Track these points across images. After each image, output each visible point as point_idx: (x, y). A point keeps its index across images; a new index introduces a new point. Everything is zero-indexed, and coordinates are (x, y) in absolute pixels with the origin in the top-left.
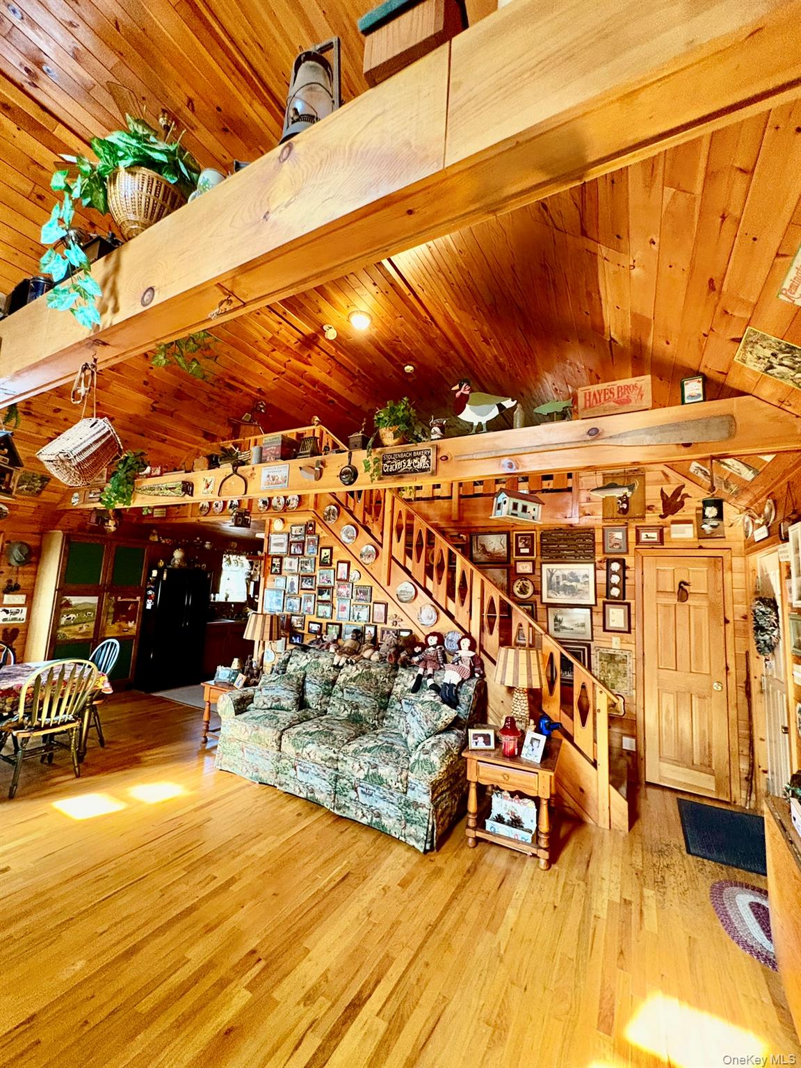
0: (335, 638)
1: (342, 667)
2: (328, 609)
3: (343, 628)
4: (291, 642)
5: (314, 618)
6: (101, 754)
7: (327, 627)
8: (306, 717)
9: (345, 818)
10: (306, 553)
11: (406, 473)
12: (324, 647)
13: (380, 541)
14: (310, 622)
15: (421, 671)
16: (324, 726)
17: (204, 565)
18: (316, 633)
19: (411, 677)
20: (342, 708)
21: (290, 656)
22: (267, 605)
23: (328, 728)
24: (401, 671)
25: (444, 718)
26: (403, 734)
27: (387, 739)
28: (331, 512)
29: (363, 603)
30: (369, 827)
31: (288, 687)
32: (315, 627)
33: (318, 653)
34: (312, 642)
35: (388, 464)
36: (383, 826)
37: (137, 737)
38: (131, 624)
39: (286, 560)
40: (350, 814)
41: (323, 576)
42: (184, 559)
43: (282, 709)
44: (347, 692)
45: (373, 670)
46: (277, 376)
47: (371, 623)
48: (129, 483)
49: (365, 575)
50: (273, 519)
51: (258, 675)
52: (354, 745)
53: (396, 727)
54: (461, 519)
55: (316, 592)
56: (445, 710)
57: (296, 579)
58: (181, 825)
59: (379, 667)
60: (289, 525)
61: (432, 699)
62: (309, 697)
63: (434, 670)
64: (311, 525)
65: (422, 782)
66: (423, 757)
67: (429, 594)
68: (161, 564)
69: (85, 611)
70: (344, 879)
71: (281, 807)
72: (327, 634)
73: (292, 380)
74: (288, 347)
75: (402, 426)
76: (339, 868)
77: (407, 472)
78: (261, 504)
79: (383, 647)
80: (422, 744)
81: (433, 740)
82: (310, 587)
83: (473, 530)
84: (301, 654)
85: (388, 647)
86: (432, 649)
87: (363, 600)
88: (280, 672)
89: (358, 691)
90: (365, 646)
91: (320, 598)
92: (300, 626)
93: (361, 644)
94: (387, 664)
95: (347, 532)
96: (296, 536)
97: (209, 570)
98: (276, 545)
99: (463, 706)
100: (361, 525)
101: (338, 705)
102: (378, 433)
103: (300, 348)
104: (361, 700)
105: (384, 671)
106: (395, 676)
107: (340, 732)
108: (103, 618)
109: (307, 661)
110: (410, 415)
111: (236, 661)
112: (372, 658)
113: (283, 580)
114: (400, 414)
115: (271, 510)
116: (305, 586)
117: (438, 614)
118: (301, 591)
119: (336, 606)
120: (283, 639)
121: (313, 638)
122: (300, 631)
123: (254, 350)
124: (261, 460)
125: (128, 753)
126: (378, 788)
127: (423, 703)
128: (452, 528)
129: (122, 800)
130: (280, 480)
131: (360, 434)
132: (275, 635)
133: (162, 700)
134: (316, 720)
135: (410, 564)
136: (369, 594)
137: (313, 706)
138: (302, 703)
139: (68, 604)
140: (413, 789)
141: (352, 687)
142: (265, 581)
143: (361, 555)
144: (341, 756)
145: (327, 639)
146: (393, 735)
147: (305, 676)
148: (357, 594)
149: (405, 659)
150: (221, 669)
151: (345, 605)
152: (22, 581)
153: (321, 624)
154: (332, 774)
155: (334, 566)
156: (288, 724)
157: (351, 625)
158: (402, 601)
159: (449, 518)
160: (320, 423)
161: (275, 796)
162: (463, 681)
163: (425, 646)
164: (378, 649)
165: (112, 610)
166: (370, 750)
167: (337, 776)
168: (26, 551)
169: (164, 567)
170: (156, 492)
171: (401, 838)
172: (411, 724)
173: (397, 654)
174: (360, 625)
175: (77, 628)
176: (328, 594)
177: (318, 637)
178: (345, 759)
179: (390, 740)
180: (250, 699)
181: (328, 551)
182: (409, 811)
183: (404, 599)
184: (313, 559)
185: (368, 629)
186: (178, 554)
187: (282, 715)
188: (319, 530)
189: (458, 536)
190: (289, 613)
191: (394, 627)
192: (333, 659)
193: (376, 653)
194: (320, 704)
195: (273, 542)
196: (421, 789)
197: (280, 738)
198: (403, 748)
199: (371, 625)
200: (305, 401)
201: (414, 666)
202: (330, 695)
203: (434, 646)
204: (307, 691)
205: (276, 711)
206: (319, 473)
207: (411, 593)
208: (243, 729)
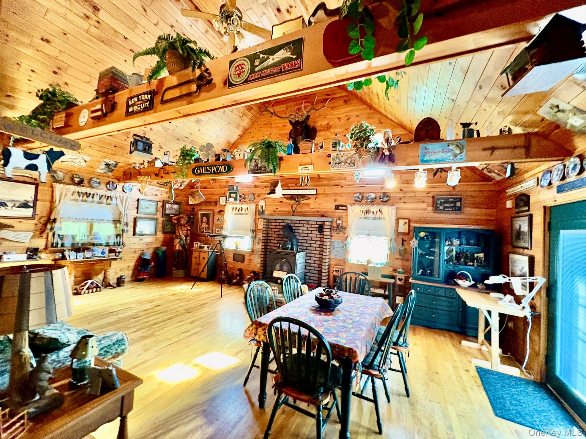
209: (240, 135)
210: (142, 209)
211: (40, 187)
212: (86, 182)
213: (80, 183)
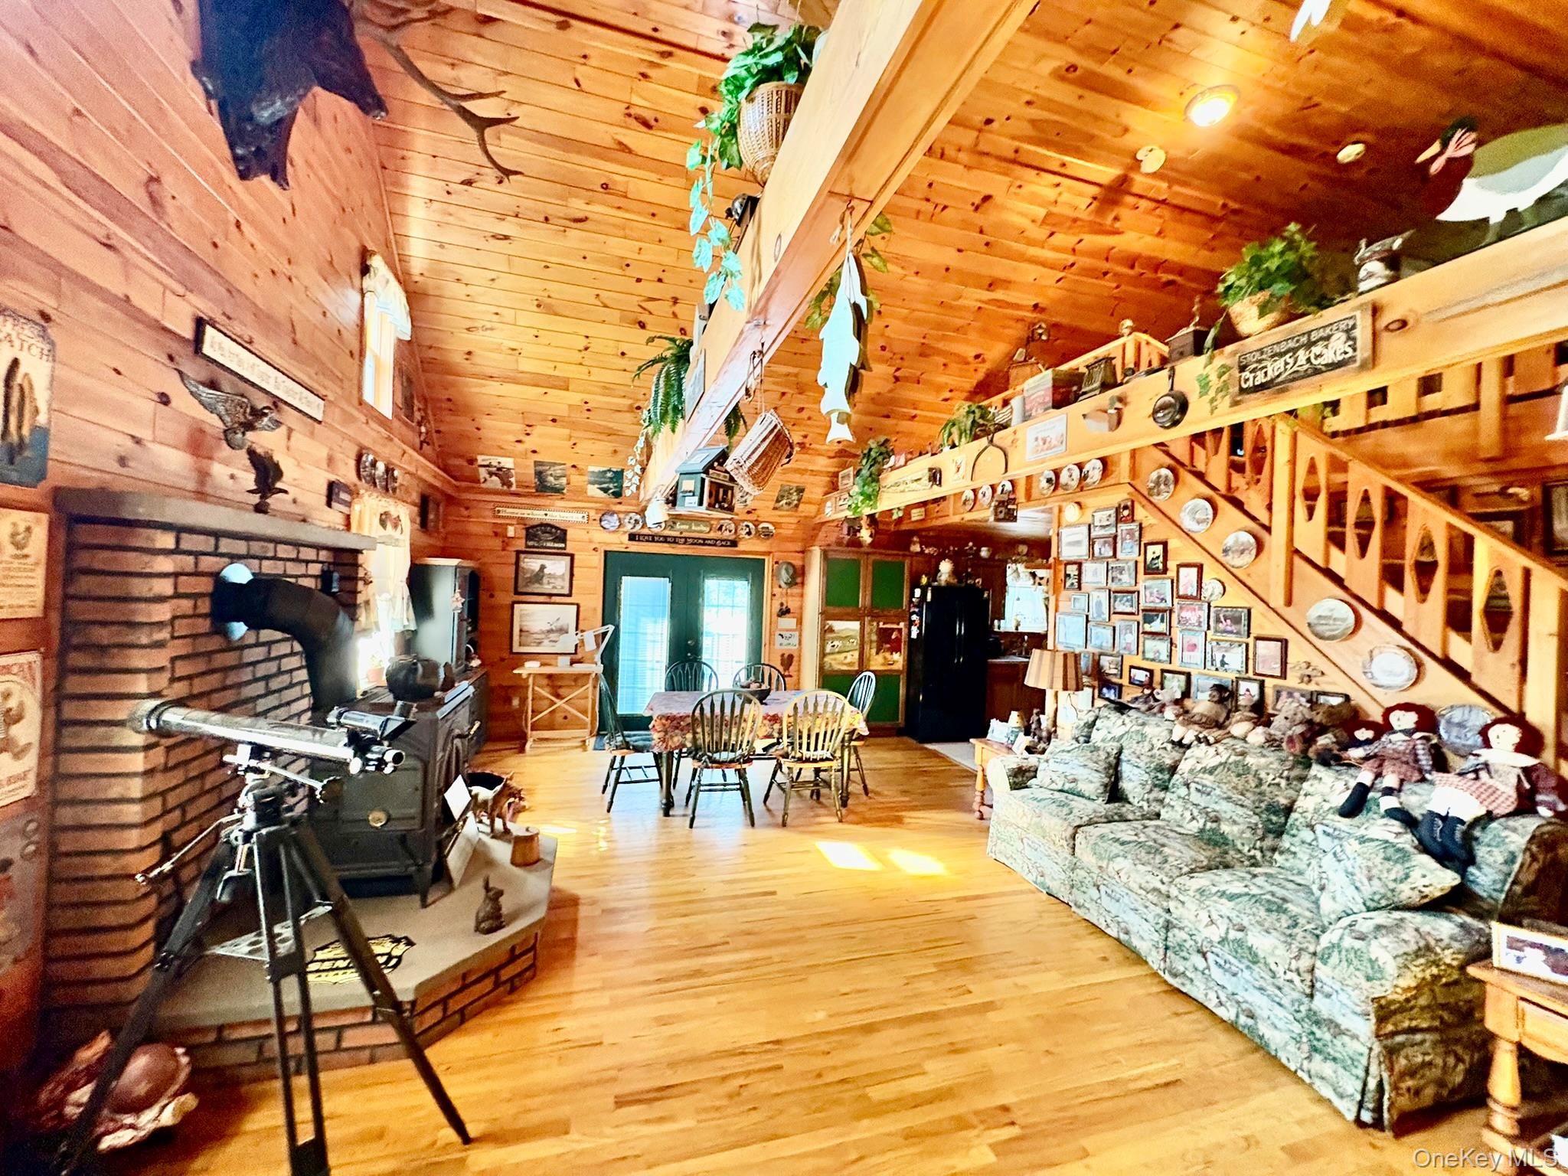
0: (1178, 696)
1: (1189, 747)
2: (1163, 646)
3: (1194, 679)
4: (1101, 696)
5: (1138, 661)
6: (865, 804)
7: (1163, 678)
8: (1121, 816)
9: (1185, 994)
10: (1119, 555)
11: (1294, 380)
12: (1155, 710)
13: (1265, 521)
14: (1132, 667)
15: (1366, 776)
16: (1148, 836)
17: (979, 581)
18: (1141, 685)
19: (1340, 785)
20: (1188, 816)
21: (1097, 718)
22: (1061, 638)
23: (1155, 841)
24: (1316, 769)
25: (1417, 879)
26: (1315, 888)
27: (1274, 889)
28: (1162, 480)
29: (1232, 637)
30: (1232, 1027)
31: (1091, 765)
32: (1141, 676)
33: (1143, 718)
34: (1136, 699)
35: (1253, 371)
36: (1262, 1037)
37: (905, 792)
38: (896, 656)
39: (1088, 567)
40: (1197, 991)
41: (1154, 591)
42: (955, 573)
43: (1080, 795)
44: (1198, 790)
45: (1250, 760)
46: (1062, 274)
47: (1250, 674)
48: (873, 481)
49: (1233, 587)
50: (1064, 504)
51: (1049, 739)
52: (1203, 880)
53: (1300, 873)
54: (1508, 450)
55: (1140, 618)
56: (1422, 866)
57: (1104, 596)
58: (937, 912)
59: (1264, 756)
60: (1089, 512)
61: (1391, 838)
62: (1125, 785)
63: (1402, 781)
64: (1126, 508)
65: (1349, 990)
66: (1348, 942)
67: (1395, 624)
68: (924, 580)
69: (848, 638)
70: (1167, 1084)
71: (1077, 937)
72: (1162, 688)
73: (1089, 272)
74: (1075, 220)
75: (1281, 288)
76: (1161, 1065)
77: (1296, 377)
78: (1044, 484)
79: (1278, 722)
80: (1352, 918)
81: (1381, 918)
82: (1129, 610)
83: (1552, 474)
84: (1115, 716)
85: (1288, 724)
86: (1401, 737)
87: (1231, 632)
88: (1082, 739)
89: (1218, 792)
90: (1237, 716)
91: (1147, 627)
92: (1115, 671)
93: (1229, 712)
94: (1283, 754)
95: (1194, 512)
96: (1103, 527)
97: (986, 586)
98: (1070, 544)
99: (1486, 869)
100: (1224, 496)
101: (1179, 808)
102: (1228, 315)
103: (1100, 212)
104: (1225, 808)
105: (1276, 765)
106: (1302, 779)
107: (1179, 853)
108: (867, 647)
109: (1123, 729)
110: (1301, 258)
111: (1014, 715)
112: (1250, 738)
113: (1083, 599)
114: (1273, 264)
115: (1060, 491)
116: (1120, 608)
117: (1419, 665)
118: (1113, 617)
119: (1178, 641)
120: (1088, 691)
121: (1137, 692)
122: (1115, 680)
123: (1019, 247)
124: (1026, 417)
125: (892, 809)
126: (1248, 967)
127: (1363, 840)
128: (1481, 475)
129: (880, 860)
130: (1054, 442)
131: (1191, 328)
132: (1072, 683)
133: (936, 755)
134: (1135, 824)
135: (1339, 562)
136: (1244, 622)
137: (1135, 802)
138: (1114, 793)
139: (831, 630)
140: (1328, 996)
141: (1205, 782)
142: (1057, 600)
143: (1225, 551)
144: (1174, 892)
145: (1163, 696)
146: (1291, 886)
147: (1120, 752)
148: (1218, 621)
149: (1327, 750)
150: (994, 723)
151: (1194, 640)
152: (792, 604)
153: (1151, 672)
154: (1160, 916)
155: (1172, 573)
156: (1086, 819)
157: (1209, 676)
158: (1321, 638)
159: (1469, 456)
160: (1133, 330)
161: (1070, 920)
162: (1490, 817)
163: (1383, 728)
164: (1268, 724)
165: (874, 637)
166: (1232, 897)
167: (1168, 921)
168: (791, 571)
169: (928, 584)
170: (902, 487)
171: (1300, 1073)
172: (1331, 874)
173: (1308, 739)
174: (1227, 677)
175: (841, 657)
176: (1162, 621)
177: (1147, 692)
178: (1181, 897)
179: (1280, 892)
180: (1033, 772)
181: (1159, 549)
182: (1319, 1034)
183: (1328, 634)
184: (1132, 564)
185: (1243, 686)
186: (946, 567)
187: (1078, 803)
188: (1140, 513)
189: (1502, 493)
190: (1097, 651)
191: (1303, 686)
192: (1171, 732)
193: (1260, 729)
194: (1148, 801)
195: (1065, 539)
196: (1346, 1001)
197: (1074, 838)
198: (1308, 914)
199: (1249, 679)
200: (1116, 298)
201: (1350, 766)
202: (1166, 789)
203: (1409, 733)
204: (1125, 775)
205: (1071, 797)
206: (1115, 418)
207: (1344, 620)
208: (1020, 811)
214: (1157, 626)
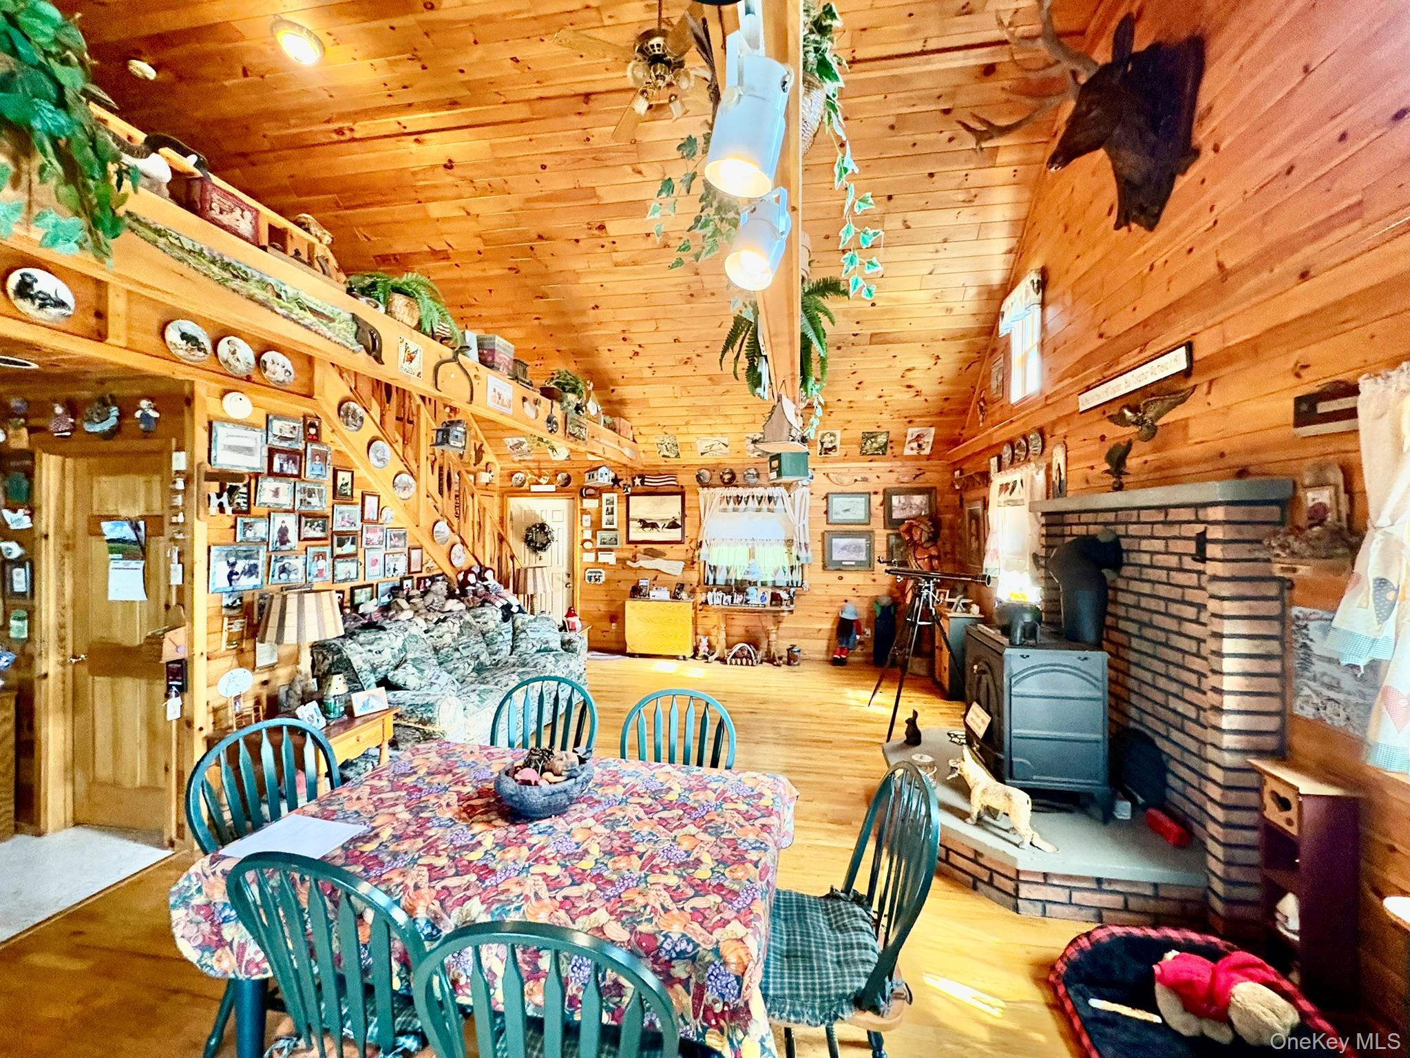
2: (353, 567)
13: (415, 469)
29: (399, 550)
39: (266, 485)
41: (343, 516)
47: (407, 574)
60: (260, 413)
64: (313, 424)
67: (457, 533)
82: (319, 534)
87: (399, 547)
91: (339, 551)
98: (233, 448)
113: (259, 524)
116: (309, 534)
118: (303, 544)
136: (404, 538)
143: (394, 486)
148: (392, 539)
151: (376, 557)
153: (343, 593)
157: (387, 583)
158: (437, 544)
174: (396, 580)
176: (352, 543)
181: (348, 476)
185: (405, 582)
195: (223, 439)
199: (407, 577)
207: (445, 533)
209: (1010, 251)
210: (837, 513)
211: (687, 497)
212: (739, 477)
213: (731, 482)
214: (348, 548)
